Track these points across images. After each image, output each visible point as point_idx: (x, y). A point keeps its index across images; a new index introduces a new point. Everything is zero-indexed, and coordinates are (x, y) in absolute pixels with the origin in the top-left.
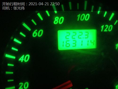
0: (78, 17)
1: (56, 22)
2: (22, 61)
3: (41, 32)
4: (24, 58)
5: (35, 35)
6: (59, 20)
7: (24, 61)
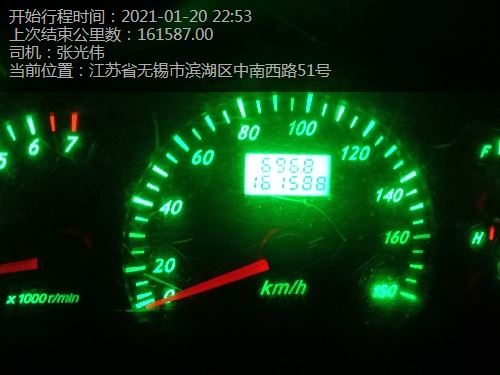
0: (289, 129)
1: (242, 136)
2: (166, 213)
3: (209, 155)
4: (171, 207)
5: (197, 160)
6: (248, 132)
7: (170, 212)
